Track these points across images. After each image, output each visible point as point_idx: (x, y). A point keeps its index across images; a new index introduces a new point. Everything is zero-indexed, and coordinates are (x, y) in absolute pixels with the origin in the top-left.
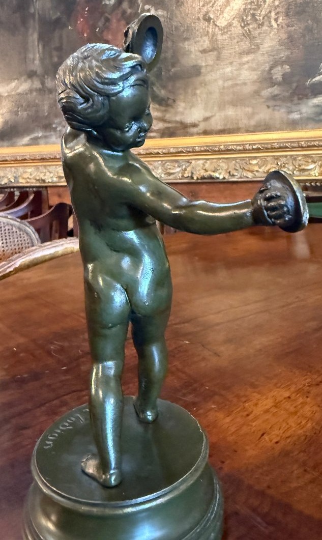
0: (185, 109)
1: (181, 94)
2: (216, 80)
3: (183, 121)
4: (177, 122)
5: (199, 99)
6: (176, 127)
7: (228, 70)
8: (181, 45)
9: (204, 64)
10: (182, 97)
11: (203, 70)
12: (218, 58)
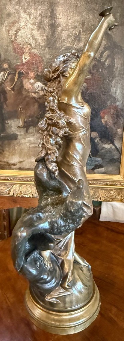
0: (9, 155)
1: (7, 148)
2: (25, 143)
3: (8, 161)
4: (4, 162)
5: (17, 152)
6: (4, 165)
7: (32, 139)
8: (6, 122)
9: (19, 134)
10: (7, 149)
11: (19, 137)
12: (27, 132)
